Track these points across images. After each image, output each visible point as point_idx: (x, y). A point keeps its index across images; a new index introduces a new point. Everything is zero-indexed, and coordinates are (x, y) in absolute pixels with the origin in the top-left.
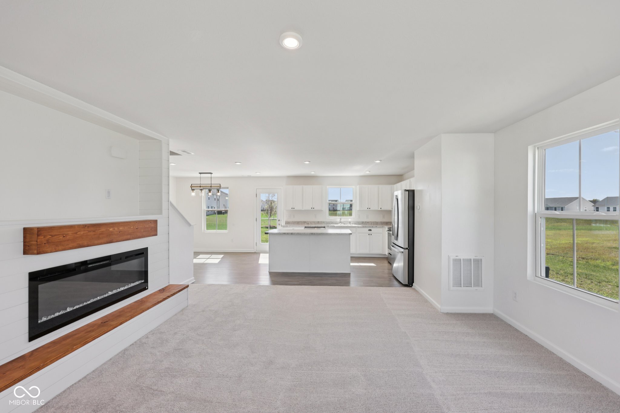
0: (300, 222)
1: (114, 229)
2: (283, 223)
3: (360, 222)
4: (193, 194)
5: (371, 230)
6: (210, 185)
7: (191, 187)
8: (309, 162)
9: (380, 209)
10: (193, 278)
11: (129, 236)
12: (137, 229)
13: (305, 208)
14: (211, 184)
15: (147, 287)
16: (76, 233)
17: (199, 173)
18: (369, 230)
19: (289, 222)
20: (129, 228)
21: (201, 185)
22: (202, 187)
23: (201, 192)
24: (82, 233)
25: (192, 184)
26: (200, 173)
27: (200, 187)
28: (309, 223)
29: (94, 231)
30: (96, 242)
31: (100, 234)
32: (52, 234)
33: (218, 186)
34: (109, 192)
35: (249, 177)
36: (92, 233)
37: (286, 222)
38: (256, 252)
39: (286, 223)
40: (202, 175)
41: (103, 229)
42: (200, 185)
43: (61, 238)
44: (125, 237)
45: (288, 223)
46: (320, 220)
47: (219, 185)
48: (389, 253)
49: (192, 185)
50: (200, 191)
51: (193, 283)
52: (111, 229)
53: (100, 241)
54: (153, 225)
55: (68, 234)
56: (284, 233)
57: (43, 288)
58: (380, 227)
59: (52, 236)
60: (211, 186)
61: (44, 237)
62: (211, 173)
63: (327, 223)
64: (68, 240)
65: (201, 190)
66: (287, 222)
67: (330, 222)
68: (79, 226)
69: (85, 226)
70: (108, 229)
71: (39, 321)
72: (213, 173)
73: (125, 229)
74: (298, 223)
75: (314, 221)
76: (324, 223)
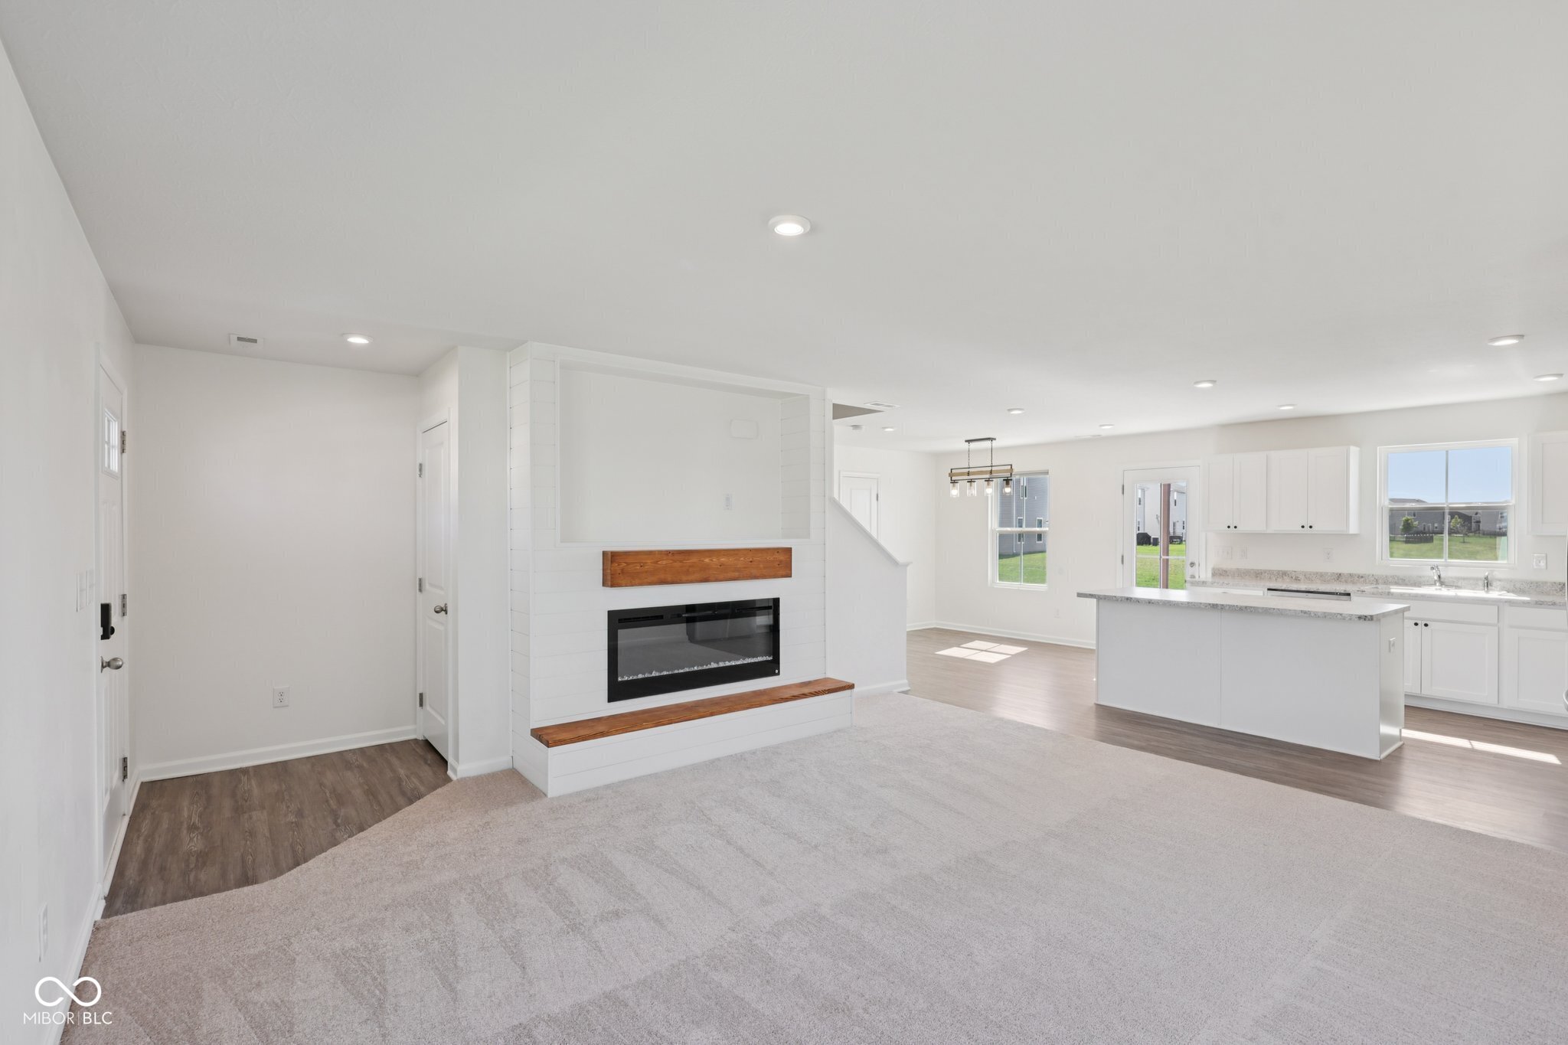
0: (1265, 571)
1: (711, 560)
2: (1204, 573)
4: (955, 492)
6: (990, 469)
7: (951, 475)
10: (906, 681)
11: (737, 574)
13: (1277, 528)
14: (992, 466)
15: (777, 671)
16: (656, 562)
17: (966, 441)
19: (1226, 571)
20: (735, 559)
21: (971, 470)
22: (974, 473)
23: (971, 485)
24: (664, 562)
26: (969, 441)
27: (968, 474)
28: (1301, 577)
29: (681, 562)
30: (684, 578)
31: (690, 566)
32: (627, 561)
33: (1006, 471)
34: (728, 499)
36: (677, 564)
37: (1213, 569)
39: (1214, 575)
40: (973, 445)
41: (694, 559)
42: (967, 470)
43: (638, 567)
45: (1221, 575)
46: (1345, 570)
47: (1010, 467)
49: (953, 471)
50: (969, 484)
51: (903, 692)
52: (707, 560)
53: (690, 577)
54: (782, 557)
55: (646, 563)
57: (625, 636)
59: (628, 564)
60: (991, 472)
61: (619, 565)
62: (992, 439)
64: (646, 572)
65: (971, 481)
66: (1218, 569)
67: (1385, 577)
68: (661, 552)
69: (668, 553)
70: (703, 559)
71: (620, 679)
72: (995, 439)
73: (731, 560)
74: (1257, 577)
75: (1321, 573)
76: (1363, 579)
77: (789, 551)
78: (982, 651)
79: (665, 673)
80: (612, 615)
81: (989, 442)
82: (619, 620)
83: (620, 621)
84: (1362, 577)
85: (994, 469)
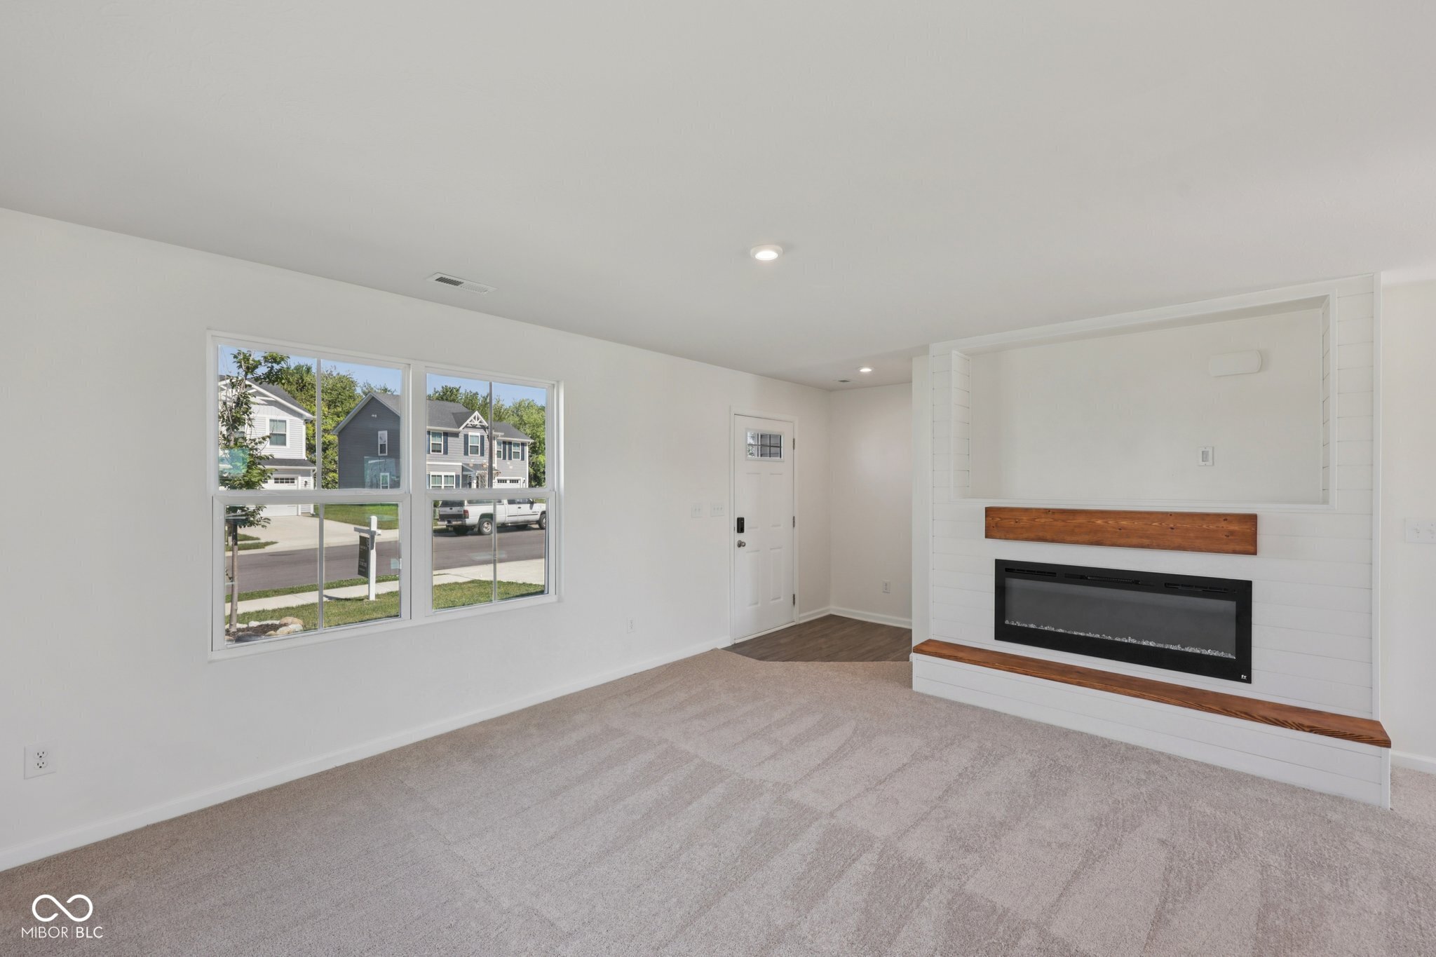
1: (1106, 522)
11: (1146, 541)
12: (1172, 528)
15: (1246, 677)
16: (1034, 520)
20: (1146, 524)
24: (1043, 520)
29: (1063, 521)
31: (1075, 527)
32: (1001, 516)
36: (1060, 524)
41: (1081, 520)
43: (1012, 523)
44: (1135, 541)
52: (1099, 522)
54: (1236, 527)
55: (1022, 519)
57: (1015, 583)
59: (1002, 519)
64: (1022, 528)
68: (1038, 510)
70: (1093, 520)
71: (1007, 622)
73: (1137, 524)
77: (1252, 519)
79: (1061, 631)
80: (999, 563)
82: (1005, 570)
83: (1007, 570)
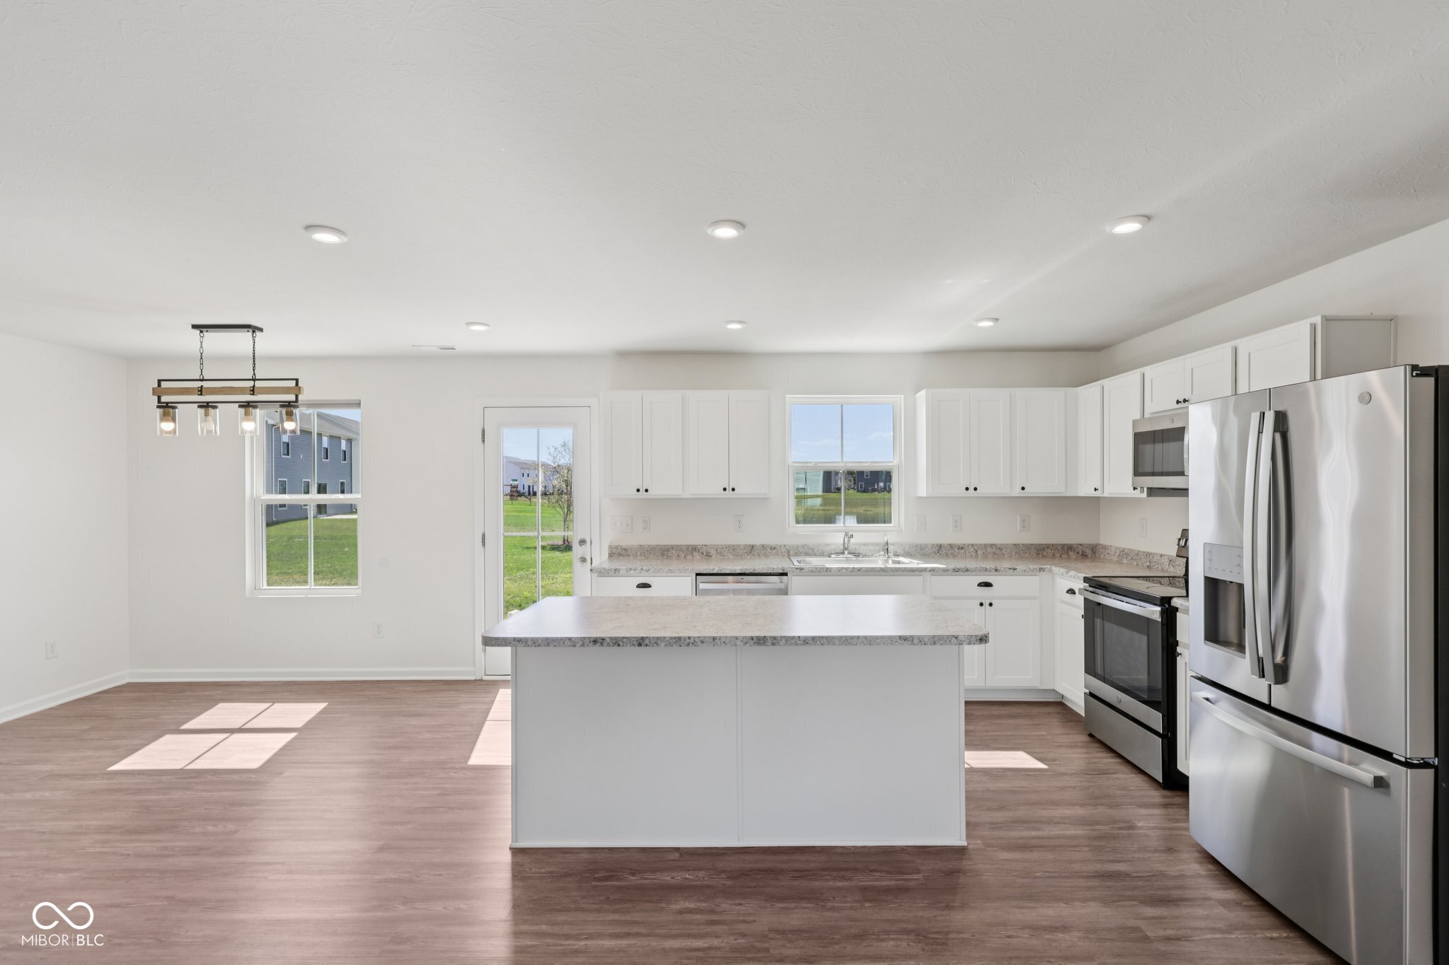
0: (673, 547)
2: (600, 557)
3: (926, 546)
4: (168, 426)
5: (988, 585)
6: (251, 384)
7: (158, 391)
8: (740, 225)
9: (1017, 492)
13: (692, 491)
14: (254, 380)
17: (194, 327)
18: (980, 585)
19: (626, 550)
21: (206, 384)
22: (215, 391)
23: (207, 414)
25: (159, 381)
26: (199, 328)
27: (201, 391)
28: (713, 552)
33: (286, 390)
35: (448, 357)
37: (610, 547)
38: (485, 678)
39: (611, 555)
40: (210, 337)
42: (198, 384)
45: (620, 555)
46: (757, 542)
47: (293, 384)
48: (1091, 695)
49: (164, 385)
50: (202, 411)
56: (595, 641)
58: (1032, 573)
60: (253, 391)
62: (254, 329)
63: (789, 552)
65: (206, 406)
66: (617, 548)
67: (803, 546)
72: (261, 330)
74: (663, 555)
75: (733, 546)
76: (775, 551)
78: (232, 731)
81: (246, 336)
84: (775, 548)
85: (258, 384)
